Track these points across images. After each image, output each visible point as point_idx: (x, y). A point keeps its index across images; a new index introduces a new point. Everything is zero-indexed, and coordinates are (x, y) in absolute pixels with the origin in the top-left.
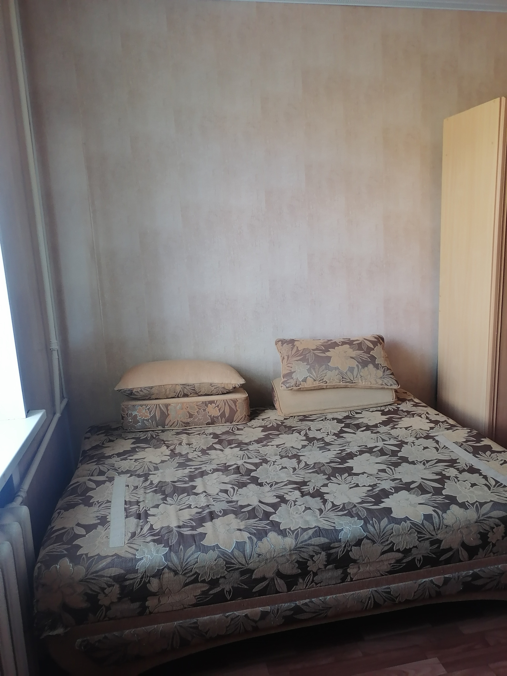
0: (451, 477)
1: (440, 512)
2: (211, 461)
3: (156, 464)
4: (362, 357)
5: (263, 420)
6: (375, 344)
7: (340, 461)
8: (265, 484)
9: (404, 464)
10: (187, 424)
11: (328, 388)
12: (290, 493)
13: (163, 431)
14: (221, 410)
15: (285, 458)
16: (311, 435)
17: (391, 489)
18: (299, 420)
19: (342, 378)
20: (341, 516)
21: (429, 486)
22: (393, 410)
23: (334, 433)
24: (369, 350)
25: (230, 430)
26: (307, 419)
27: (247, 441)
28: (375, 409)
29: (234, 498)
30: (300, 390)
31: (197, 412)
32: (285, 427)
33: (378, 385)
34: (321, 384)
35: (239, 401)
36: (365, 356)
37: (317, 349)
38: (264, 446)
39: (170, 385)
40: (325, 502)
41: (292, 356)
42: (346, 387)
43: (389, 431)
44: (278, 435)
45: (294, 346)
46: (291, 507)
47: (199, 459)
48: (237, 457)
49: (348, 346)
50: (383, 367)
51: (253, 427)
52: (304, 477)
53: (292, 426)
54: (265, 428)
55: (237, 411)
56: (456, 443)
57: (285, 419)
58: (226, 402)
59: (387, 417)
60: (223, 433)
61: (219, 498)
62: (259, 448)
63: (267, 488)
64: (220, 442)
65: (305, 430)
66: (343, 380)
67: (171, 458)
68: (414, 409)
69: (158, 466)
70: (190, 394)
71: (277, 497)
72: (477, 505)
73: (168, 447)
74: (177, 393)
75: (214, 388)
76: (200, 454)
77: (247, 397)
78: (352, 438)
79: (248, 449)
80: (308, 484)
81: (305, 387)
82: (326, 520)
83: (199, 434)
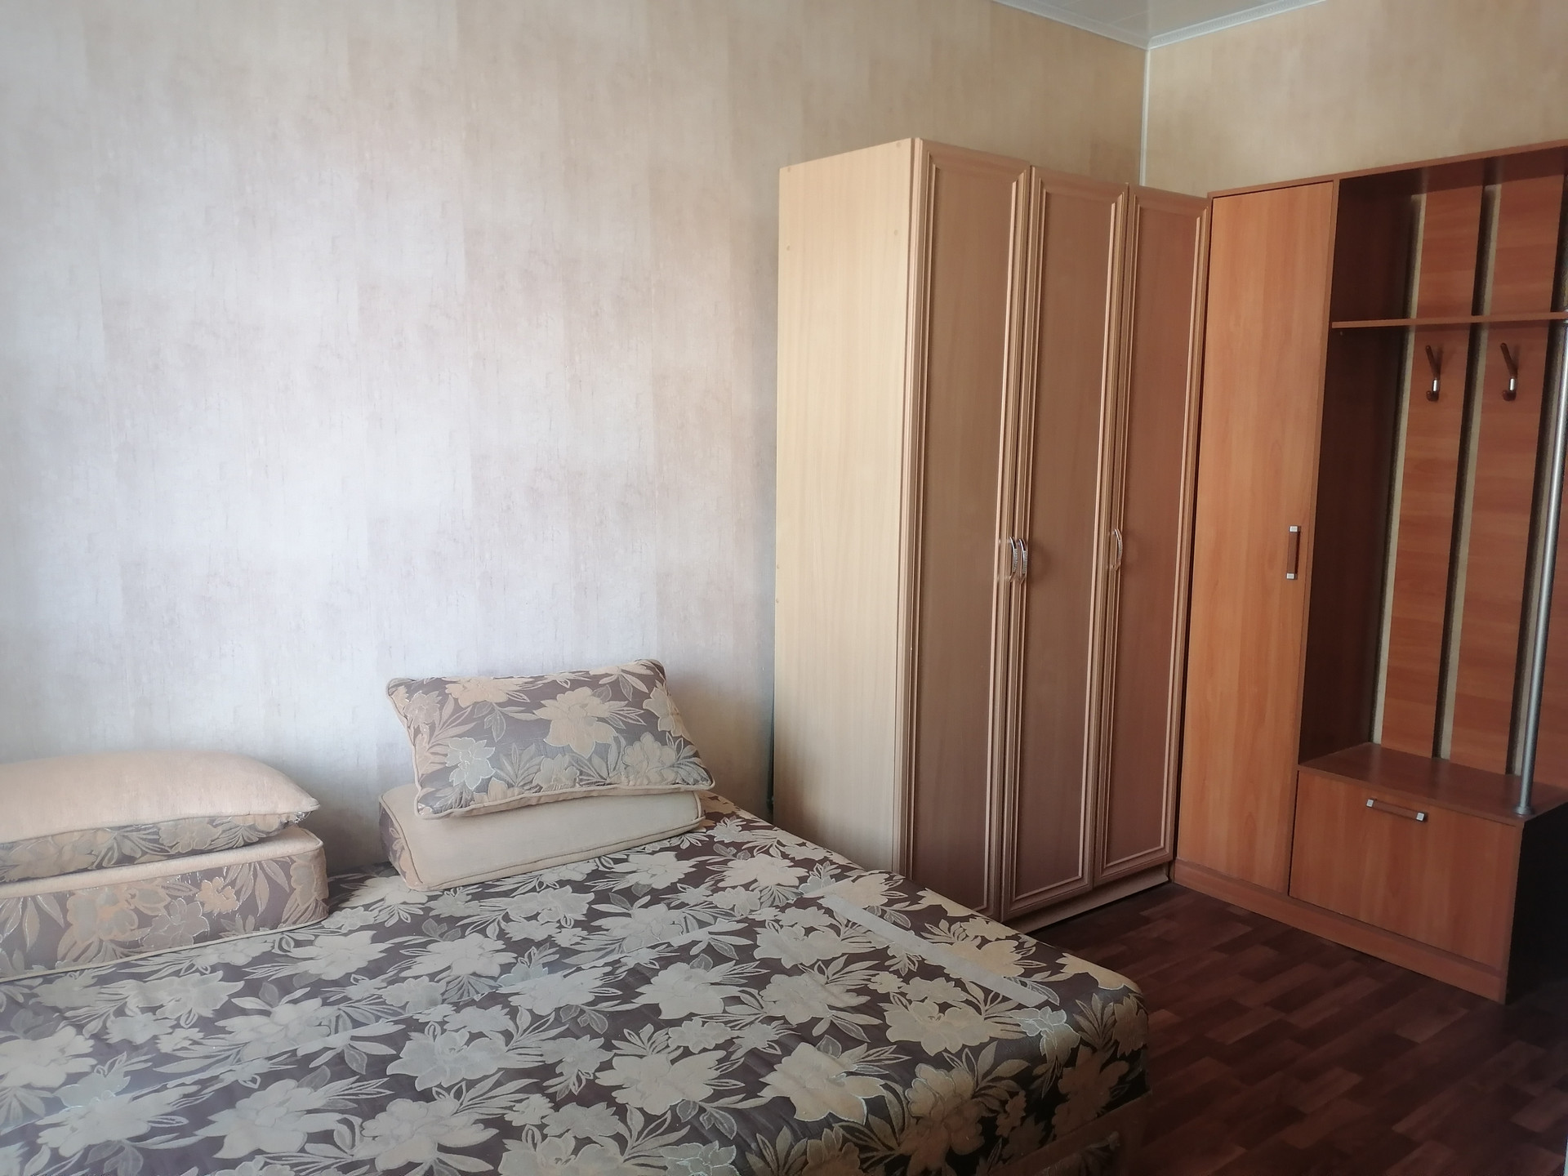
0: (891, 995)
1: (899, 1089)
2: (238, 1052)
3: (52, 1090)
4: (626, 717)
5: (367, 907)
6: (650, 682)
7: (620, 993)
8: (438, 1093)
9: (777, 979)
10: (134, 946)
11: (540, 802)
12: (517, 1105)
13: (48, 980)
14: (243, 892)
15: (469, 1009)
16: (517, 932)
17: (771, 1047)
18: (470, 897)
19: (581, 774)
20: (678, 1143)
21: (853, 1026)
22: (700, 845)
23: (575, 921)
24: (639, 698)
25: (273, 947)
26: (492, 890)
27: (335, 974)
28: (658, 846)
29: (361, 1153)
30: (471, 816)
31: (166, 907)
32: (438, 919)
33: (667, 784)
34: (527, 794)
35: (299, 862)
36: (633, 714)
37: (510, 703)
38: (391, 982)
39: (75, 833)
40: (621, 1111)
41: (443, 725)
42: (586, 797)
43: (709, 899)
44: (425, 945)
45: (445, 696)
46: (535, 1145)
47: (200, 1050)
48: (320, 1025)
49: (586, 691)
50: (675, 739)
51: (344, 931)
52: (540, 1053)
53: (458, 914)
54: (381, 932)
55: (293, 890)
56: (869, 909)
57: (431, 898)
58: (257, 868)
59: (693, 862)
60: (257, 961)
61: (310, 1160)
62: (379, 989)
63: (447, 1103)
64: (253, 989)
65: (496, 923)
66: (581, 780)
67: (102, 1063)
68: (746, 836)
69: (58, 1094)
70: (142, 856)
71: (488, 1123)
72: (967, 1054)
73: (80, 1028)
74: (97, 857)
75: (220, 829)
76: (195, 1033)
77: (320, 848)
78: (624, 927)
79: (346, 999)
80: (558, 1071)
81: (484, 807)
82: (643, 1165)
83: (177, 973)
